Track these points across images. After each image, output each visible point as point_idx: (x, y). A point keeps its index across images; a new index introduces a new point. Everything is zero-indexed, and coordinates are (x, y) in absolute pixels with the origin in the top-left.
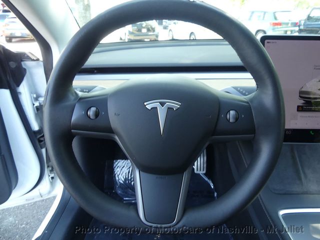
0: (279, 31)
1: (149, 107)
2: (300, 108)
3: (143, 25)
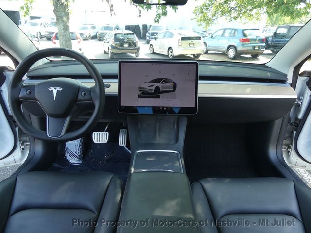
1: (50, 90)
2: (140, 96)
3: (126, 40)
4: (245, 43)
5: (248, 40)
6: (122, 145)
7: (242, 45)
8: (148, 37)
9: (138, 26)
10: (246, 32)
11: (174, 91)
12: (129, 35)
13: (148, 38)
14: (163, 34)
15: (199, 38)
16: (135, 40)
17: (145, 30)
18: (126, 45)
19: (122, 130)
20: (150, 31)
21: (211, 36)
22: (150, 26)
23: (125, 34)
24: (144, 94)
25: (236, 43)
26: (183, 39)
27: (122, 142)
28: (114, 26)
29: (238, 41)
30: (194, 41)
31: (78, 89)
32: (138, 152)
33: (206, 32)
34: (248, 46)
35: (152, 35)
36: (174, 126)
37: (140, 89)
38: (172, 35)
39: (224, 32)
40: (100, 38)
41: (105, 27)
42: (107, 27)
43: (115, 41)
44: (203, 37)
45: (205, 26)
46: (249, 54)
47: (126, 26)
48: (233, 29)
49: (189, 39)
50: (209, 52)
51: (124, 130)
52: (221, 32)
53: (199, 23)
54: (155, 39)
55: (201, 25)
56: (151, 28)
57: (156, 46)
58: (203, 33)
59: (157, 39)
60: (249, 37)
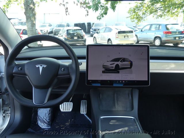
0: (169, 37)
1: (37, 67)
2: (103, 72)
3: (75, 34)
4: (168, 35)
5: (170, 33)
6: (83, 113)
7: (166, 36)
8: (92, 31)
9: (84, 24)
10: (168, 26)
11: (131, 68)
12: (78, 31)
13: (91, 33)
14: (104, 29)
15: (132, 32)
16: (83, 34)
17: (89, 27)
18: (76, 38)
19: (83, 101)
20: (94, 27)
21: (141, 30)
22: (93, 24)
23: (75, 30)
24: (107, 70)
25: (161, 35)
26: (119, 32)
27: (83, 111)
28: (65, 24)
29: (162, 33)
30: (128, 34)
31: (59, 66)
32: (102, 117)
33: (136, 27)
34: (171, 37)
35: (95, 30)
36: (129, 97)
37: (104, 66)
38: (110, 30)
39: (151, 27)
40: (55, 33)
41: (59, 25)
42: (61, 25)
43: (67, 35)
44: (135, 31)
45: (137, 22)
46: (171, 43)
47: (75, 24)
48: (158, 24)
49: (124, 32)
50: (140, 42)
51: (85, 101)
52: (148, 27)
53: (133, 20)
54: (97, 33)
55: (134, 21)
56: (94, 25)
57: (98, 38)
58: (133, 28)
59: (99, 33)
60: (170, 30)
